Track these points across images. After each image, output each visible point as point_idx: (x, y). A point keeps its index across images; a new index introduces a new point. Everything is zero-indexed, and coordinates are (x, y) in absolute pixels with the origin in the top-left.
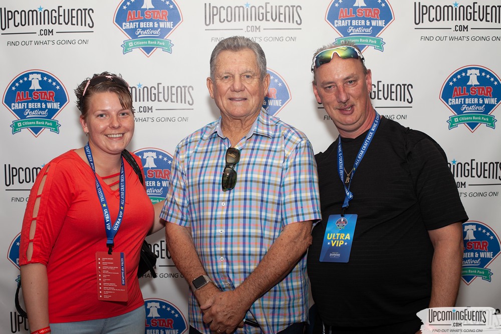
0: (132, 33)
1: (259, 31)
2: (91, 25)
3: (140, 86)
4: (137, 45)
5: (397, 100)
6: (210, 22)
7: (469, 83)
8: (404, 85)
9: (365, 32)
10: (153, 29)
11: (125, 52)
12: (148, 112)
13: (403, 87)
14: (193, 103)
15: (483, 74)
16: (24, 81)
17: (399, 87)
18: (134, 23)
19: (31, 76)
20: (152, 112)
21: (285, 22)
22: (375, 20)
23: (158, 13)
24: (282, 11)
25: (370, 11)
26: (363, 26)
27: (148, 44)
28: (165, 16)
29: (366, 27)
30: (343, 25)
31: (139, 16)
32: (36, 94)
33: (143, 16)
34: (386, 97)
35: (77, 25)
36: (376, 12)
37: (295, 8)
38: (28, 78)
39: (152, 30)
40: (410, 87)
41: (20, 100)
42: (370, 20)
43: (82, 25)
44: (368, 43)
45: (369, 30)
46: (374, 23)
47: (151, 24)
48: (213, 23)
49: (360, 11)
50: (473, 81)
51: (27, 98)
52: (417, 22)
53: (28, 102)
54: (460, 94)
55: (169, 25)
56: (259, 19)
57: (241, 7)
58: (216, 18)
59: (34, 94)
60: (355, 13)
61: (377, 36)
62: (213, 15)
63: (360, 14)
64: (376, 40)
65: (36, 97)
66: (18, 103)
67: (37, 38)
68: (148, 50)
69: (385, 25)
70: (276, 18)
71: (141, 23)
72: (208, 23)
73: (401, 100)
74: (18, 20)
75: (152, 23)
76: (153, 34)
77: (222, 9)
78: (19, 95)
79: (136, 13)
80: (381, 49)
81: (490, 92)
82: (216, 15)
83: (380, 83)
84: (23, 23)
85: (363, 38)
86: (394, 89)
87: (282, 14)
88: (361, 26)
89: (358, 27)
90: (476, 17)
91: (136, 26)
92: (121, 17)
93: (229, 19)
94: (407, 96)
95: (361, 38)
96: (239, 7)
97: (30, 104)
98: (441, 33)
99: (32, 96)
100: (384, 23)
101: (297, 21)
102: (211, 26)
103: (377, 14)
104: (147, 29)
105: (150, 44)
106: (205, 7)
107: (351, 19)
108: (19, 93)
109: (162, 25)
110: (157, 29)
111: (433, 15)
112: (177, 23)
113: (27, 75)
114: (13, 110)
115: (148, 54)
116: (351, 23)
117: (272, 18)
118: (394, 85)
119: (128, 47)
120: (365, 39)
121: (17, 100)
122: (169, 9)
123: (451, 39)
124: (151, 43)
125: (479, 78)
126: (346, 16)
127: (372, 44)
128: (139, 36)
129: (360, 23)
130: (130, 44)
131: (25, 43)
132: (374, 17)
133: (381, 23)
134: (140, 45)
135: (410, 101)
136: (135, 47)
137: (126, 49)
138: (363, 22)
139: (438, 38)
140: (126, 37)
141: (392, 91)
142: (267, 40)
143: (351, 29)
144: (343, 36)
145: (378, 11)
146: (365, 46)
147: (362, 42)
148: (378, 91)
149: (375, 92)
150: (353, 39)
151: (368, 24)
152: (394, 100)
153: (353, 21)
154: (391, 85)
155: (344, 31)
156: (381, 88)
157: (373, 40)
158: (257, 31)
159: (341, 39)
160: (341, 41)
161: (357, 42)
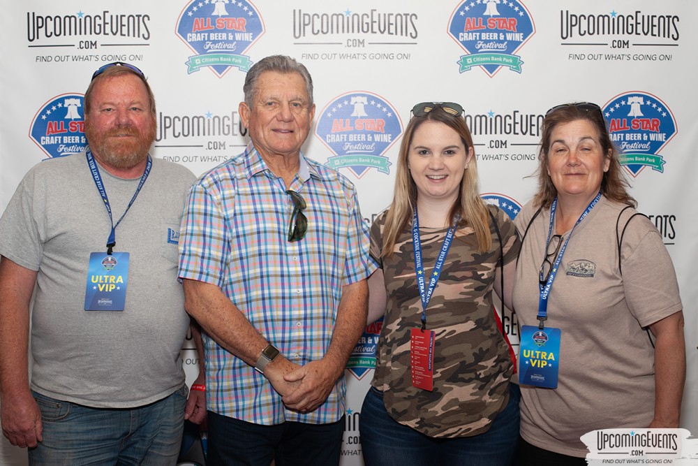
0: (200, 47)
1: (363, 46)
2: (146, 36)
3: (209, 115)
4: (206, 63)
5: (538, 135)
6: (300, 33)
7: (630, 114)
9: (497, 48)
10: (227, 41)
11: (191, 71)
12: (220, 149)
15: (649, 103)
16: (57, 107)
17: (540, 118)
18: (202, 34)
19: (67, 102)
20: (224, 149)
21: (396, 34)
22: (511, 32)
23: (234, 21)
24: (392, 20)
25: (505, 22)
26: (495, 40)
27: (220, 62)
28: (242, 25)
30: (471, 38)
31: (209, 26)
32: (73, 125)
33: (214, 25)
34: (524, 132)
35: (129, 35)
36: (512, 22)
37: (409, 17)
38: (63, 103)
39: (225, 43)
41: (52, 132)
42: (504, 33)
43: (134, 36)
44: (502, 62)
45: (503, 46)
46: (509, 37)
47: (224, 36)
48: (304, 35)
49: (492, 21)
50: (636, 112)
51: (62, 130)
52: (565, 36)
53: (62, 135)
54: (619, 128)
55: (247, 36)
56: (363, 30)
57: (340, 14)
58: (309, 28)
59: (71, 124)
60: (485, 25)
61: (513, 53)
62: (305, 25)
63: (492, 25)
64: (513, 58)
65: (73, 129)
66: (50, 136)
67: (75, 51)
68: (220, 69)
69: (523, 39)
70: (385, 30)
71: (211, 34)
72: (297, 35)
74: (50, 29)
75: (225, 34)
76: (226, 48)
77: (316, 17)
78: (51, 126)
79: (205, 21)
80: (518, 70)
81: (656, 126)
82: (307, 25)
83: (516, 113)
84: (58, 33)
85: (495, 56)
86: (534, 121)
87: (392, 24)
88: (493, 41)
89: (490, 41)
90: (640, 30)
91: (204, 39)
92: (185, 26)
93: (325, 31)
95: (492, 55)
96: (337, 15)
97: (65, 138)
98: (595, 50)
99: (68, 128)
100: (522, 37)
101: (411, 34)
102: (302, 39)
103: (513, 25)
104: (218, 41)
105: (223, 62)
106: (294, 15)
107: (481, 32)
108: (50, 123)
109: (238, 37)
110: (231, 42)
111: (584, 27)
112: (258, 34)
113: (62, 100)
114: (43, 146)
115: (220, 74)
116: (480, 36)
117: (380, 30)
118: (534, 116)
119: (195, 65)
120: (498, 57)
121: (49, 132)
122: (247, 17)
123: (608, 57)
124: (225, 60)
125: (643, 108)
126: (474, 28)
127: (507, 63)
128: (208, 51)
129: (491, 36)
130: (196, 60)
131: (60, 58)
132: (510, 29)
133: (518, 37)
134: (210, 63)
136: (202, 64)
137: (192, 67)
138: (496, 35)
139: (590, 57)
140: (191, 52)
141: (533, 123)
142: (373, 57)
143: (480, 44)
144: (469, 53)
145: (515, 21)
146: (499, 65)
147: (494, 62)
148: (515, 123)
149: (510, 125)
150: (482, 57)
151: (502, 37)
152: (534, 135)
153: (483, 34)
154: (531, 116)
155: (471, 46)
156: (518, 120)
157: (509, 58)
158: (361, 46)
159: (468, 58)
160: (468, 60)
161: (488, 61)
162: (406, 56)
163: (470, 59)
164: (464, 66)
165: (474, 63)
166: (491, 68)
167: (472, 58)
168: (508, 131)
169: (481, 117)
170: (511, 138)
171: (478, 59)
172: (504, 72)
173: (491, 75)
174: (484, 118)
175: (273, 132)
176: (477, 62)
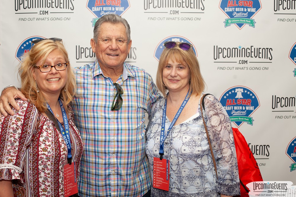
2: (72, 9)
5: (262, 58)
8: (267, 49)
9: (243, 15)
13: (266, 50)
14: (136, 58)
16: (29, 43)
17: (264, 50)
18: (100, 8)
21: (194, 8)
22: (250, 8)
23: (115, 2)
25: (247, 2)
26: (242, 12)
28: (119, 3)
29: (244, 12)
30: (230, 11)
31: (103, 4)
33: (105, 3)
34: (256, 56)
36: (251, 3)
39: (111, 12)
40: (271, 50)
42: (247, 8)
43: (66, 9)
44: (246, 22)
45: (246, 14)
46: (249, 10)
47: (110, 8)
49: (241, 2)
52: (276, 10)
55: (121, 9)
60: (237, 4)
61: (251, 18)
63: (241, 4)
64: (250, 20)
69: (256, 11)
71: (104, 8)
73: (265, 58)
79: (101, 1)
80: (253, 26)
83: (252, 47)
84: (29, 7)
85: (242, 19)
86: (261, 51)
87: (192, 3)
88: (241, 12)
89: (239, 12)
91: (101, 10)
92: (91, 4)
94: (269, 56)
95: (241, 19)
100: (255, 10)
101: (201, 8)
103: (251, 4)
104: (107, 11)
107: (235, 7)
109: (117, 9)
110: (113, 11)
112: (126, 8)
113: (31, 39)
116: (235, 9)
118: (261, 48)
120: (244, 19)
126: (232, 5)
127: (248, 23)
129: (240, 9)
130: (96, 20)
132: (249, 6)
133: (253, 10)
135: (271, 58)
137: (94, 23)
138: (242, 9)
139: (288, 20)
140: (94, 16)
141: (260, 52)
142: (183, 19)
143: (235, 13)
144: (230, 18)
145: (252, 2)
146: (244, 24)
147: (242, 22)
148: (251, 52)
149: (249, 53)
150: (236, 19)
151: (245, 10)
152: (260, 58)
153: (236, 8)
154: (259, 49)
155: (230, 14)
156: (253, 50)
157: (249, 20)
158: (177, 13)
159: (229, 20)
160: (229, 21)
161: (239, 22)
162: (199, 19)
163: (230, 21)
164: (227, 24)
165: (232, 22)
166: (240, 25)
167: (231, 20)
168: (248, 56)
169: (235, 49)
170: (249, 59)
171: (234, 21)
172: (246, 27)
173: (240, 28)
174: (236, 49)
175: (107, 56)
176: (233, 22)
